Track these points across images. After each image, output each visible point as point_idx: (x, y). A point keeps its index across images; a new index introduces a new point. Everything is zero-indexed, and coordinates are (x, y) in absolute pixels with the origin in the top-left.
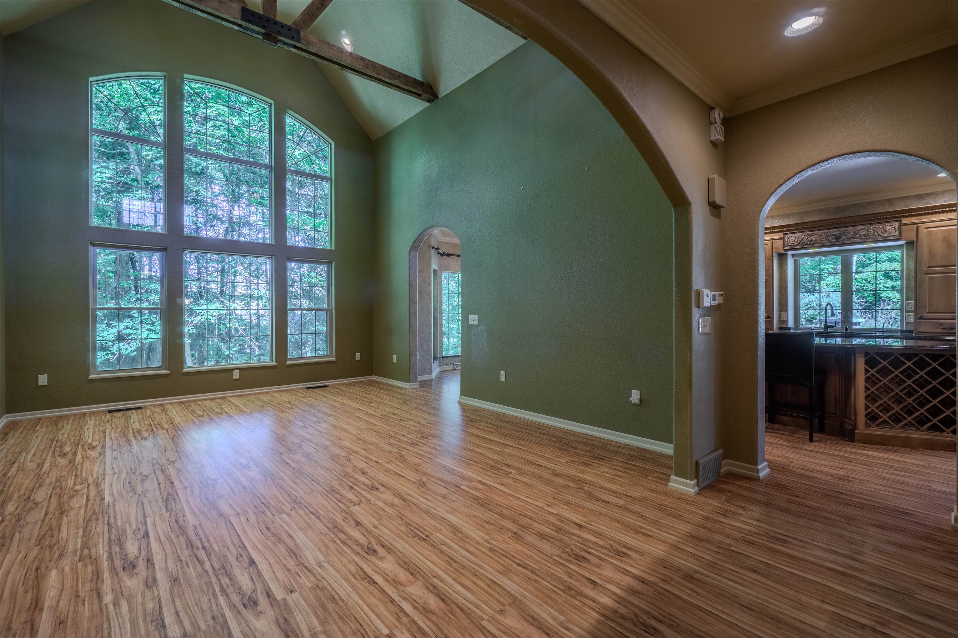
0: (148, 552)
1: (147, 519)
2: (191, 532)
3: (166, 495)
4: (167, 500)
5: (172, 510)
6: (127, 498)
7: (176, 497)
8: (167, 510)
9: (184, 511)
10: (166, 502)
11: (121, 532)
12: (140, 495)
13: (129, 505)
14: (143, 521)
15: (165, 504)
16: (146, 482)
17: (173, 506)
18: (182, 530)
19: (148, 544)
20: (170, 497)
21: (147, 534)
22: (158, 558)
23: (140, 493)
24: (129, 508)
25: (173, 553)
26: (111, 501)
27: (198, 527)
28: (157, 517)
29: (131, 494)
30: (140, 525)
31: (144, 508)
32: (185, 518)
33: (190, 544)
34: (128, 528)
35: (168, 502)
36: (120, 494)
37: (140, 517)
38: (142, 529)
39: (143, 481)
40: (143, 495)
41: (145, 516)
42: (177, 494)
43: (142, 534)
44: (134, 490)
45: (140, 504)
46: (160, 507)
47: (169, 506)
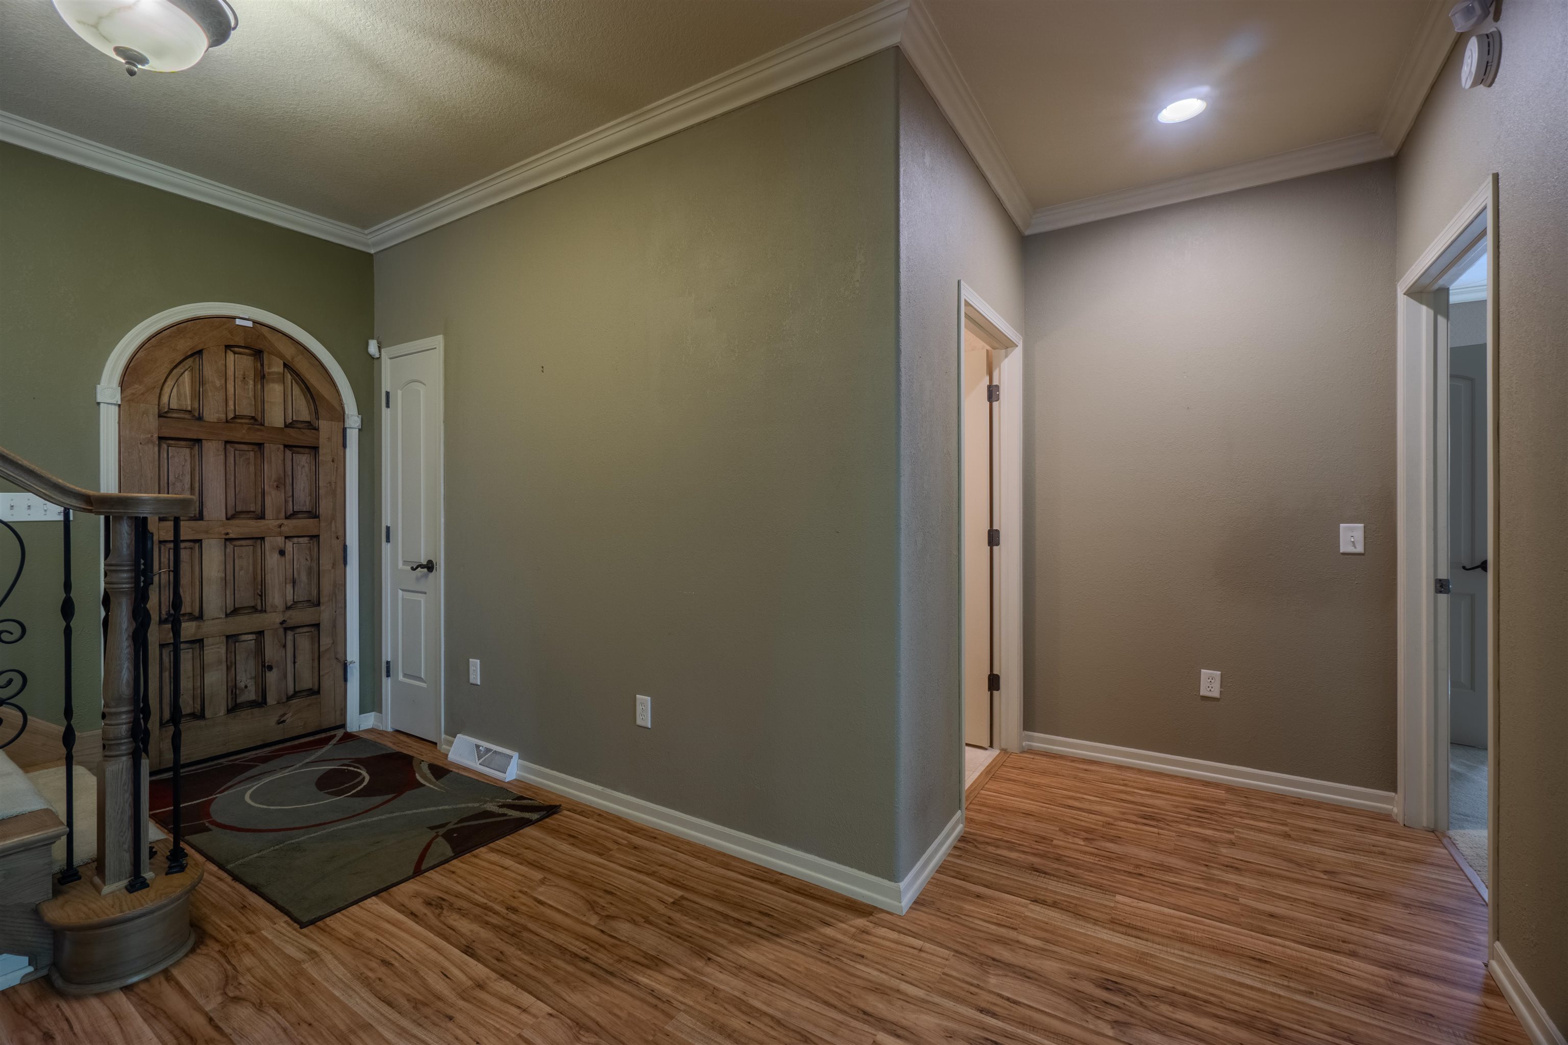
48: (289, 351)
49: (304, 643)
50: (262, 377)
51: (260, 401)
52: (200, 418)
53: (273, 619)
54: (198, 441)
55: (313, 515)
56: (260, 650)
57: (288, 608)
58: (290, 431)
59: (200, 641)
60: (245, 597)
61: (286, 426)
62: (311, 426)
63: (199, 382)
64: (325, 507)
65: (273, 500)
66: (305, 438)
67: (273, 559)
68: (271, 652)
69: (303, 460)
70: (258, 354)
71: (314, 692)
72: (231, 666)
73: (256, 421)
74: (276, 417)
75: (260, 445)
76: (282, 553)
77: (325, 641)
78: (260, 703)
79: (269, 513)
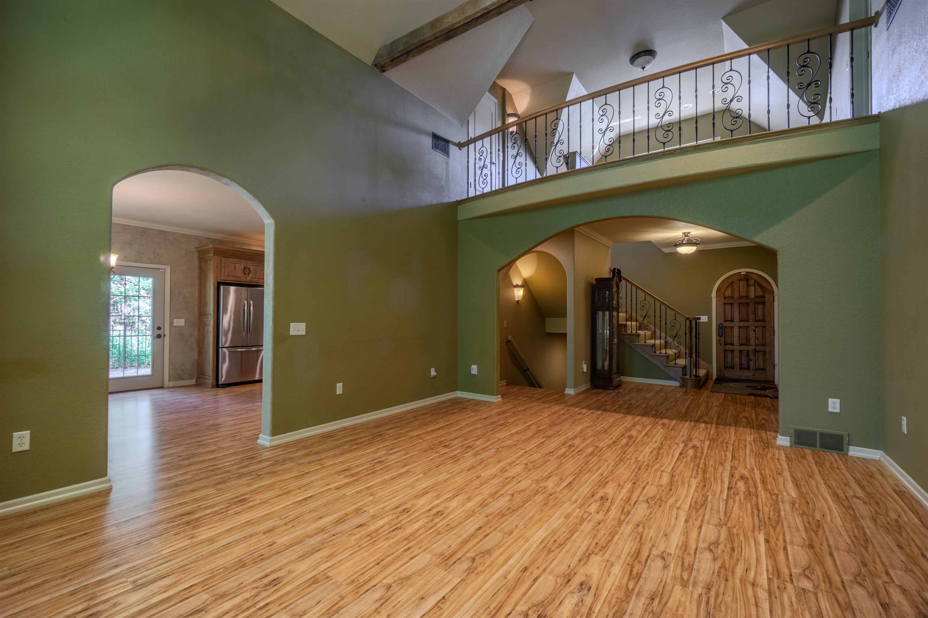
0: (731, 480)
1: (725, 498)
2: (700, 477)
3: (700, 511)
4: (702, 505)
5: (703, 495)
6: (739, 528)
7: (693, 503)
8: (707, 497)
9: (695, 490)
10: (704, 504)
11: (748, 498)
12: (726, 525)
13: (739, 519)
14: (729, 498)
15: (706, 503)
16: (713, 539)
17: (700, 497)
18: (704, 479)
19: (730, 483)
20: (698, 507)
21: (729, 488)
22: (726, 475)
23: (724, 527)
24: (739, 515)
25: (717, 473)
26: (756, 533)
27: (693, 476)
28: (717, 496)
29: (735, 531)
30: (732, 496)
31: (726, 508)
32: (698, 485)
33: (704, 472)
34: (742, 499)
35: (702, 503)
36: (746, 537)
37: (731, 502)
38: (732, 493)
39: (716, 543)
40: (722, 522)
41: (727, 501)
42: (690, 506)
43: (732, 490)
44: (730, 534)
45: (728, 514)
46: (711, 502)
47: (704, 499)
48: (756, 278)
49: (761, 356)
50: (748, 286)
51: (747, 291)
52: (733, 298)
53: (751, 348)
54: (733, 303)
55: (764, 321)
56: (748, 355)
57: (756, 345)
58: (757, 299)
59: (733, 351)
60: (744, 341)
61: (755, 297)
62: (763, 297)
63: (733, 290)
64: (767, 319)
65: (752, 317)
66: (761, 300)
67: (752, 333)
68: (751, 356)
69: (760, 306)
70: (747, 280)
71: (764, 370)
72: (740, 358)
73: (747, 297)
74: (752, 295)
75: (748, 303)
76: (754, 331)
77: (767, 356)
78: (748, 368)
79: (751, 320)
